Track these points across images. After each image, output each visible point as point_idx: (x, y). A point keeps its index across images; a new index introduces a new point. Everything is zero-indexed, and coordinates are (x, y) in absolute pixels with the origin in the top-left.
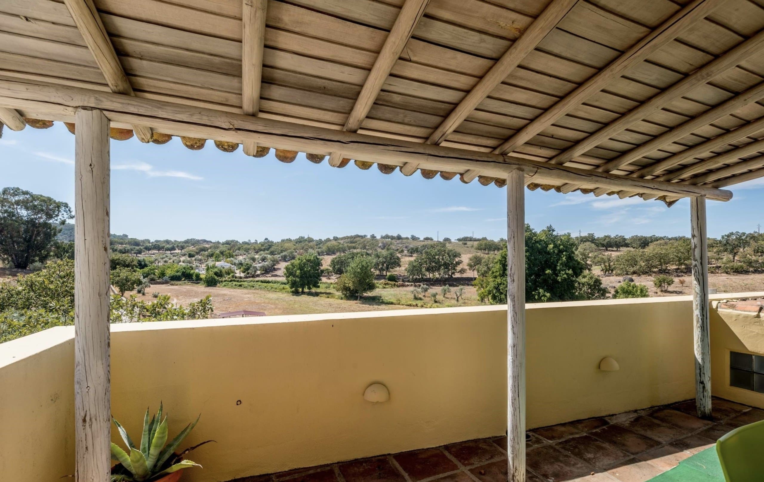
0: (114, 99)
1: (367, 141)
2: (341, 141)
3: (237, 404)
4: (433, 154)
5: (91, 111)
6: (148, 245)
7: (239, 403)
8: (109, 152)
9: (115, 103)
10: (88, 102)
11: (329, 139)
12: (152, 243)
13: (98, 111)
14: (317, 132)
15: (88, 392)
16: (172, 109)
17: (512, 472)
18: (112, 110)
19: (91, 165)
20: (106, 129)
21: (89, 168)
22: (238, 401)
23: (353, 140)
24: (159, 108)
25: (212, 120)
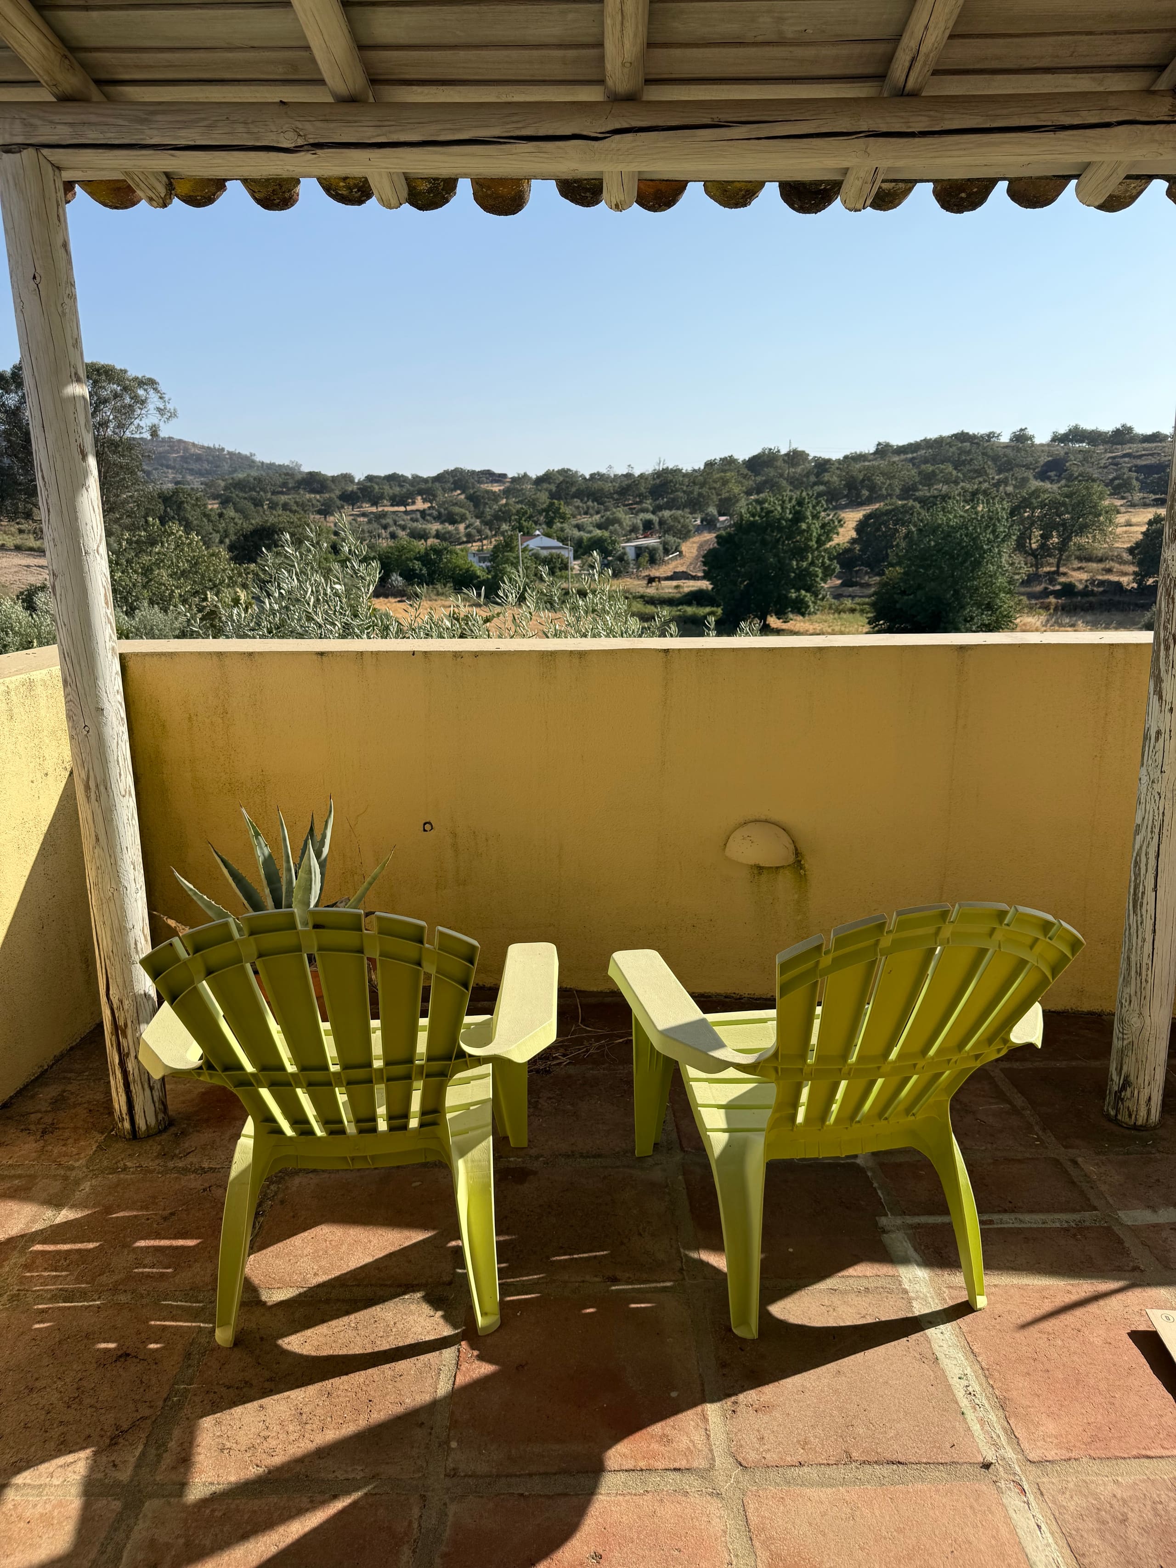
0: (56, 118)
1: (660, 123)
2: (585, 133)
3: (425, 830)
4: (884, 129)
5: (18, 155)
6: (350, 488)
7: (428, 827)
8: (65, 245)
9: (59, 127)
10: (12, 135)
11: (550, 132)
12: (359, 483)
13: (31, 151)
14: (515, 118)
15: (86, 736)
16: (169, 118)
17: (1116, 1088)
18: (56, 143)
19: (34, 278)
20: (54, 190)
21: (32, 285)
22: (425, 824)
23: (618, 126)
24: (142, 121)
25: (256, 130)
